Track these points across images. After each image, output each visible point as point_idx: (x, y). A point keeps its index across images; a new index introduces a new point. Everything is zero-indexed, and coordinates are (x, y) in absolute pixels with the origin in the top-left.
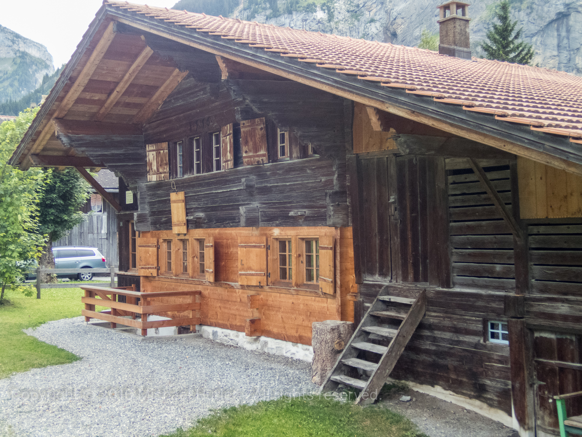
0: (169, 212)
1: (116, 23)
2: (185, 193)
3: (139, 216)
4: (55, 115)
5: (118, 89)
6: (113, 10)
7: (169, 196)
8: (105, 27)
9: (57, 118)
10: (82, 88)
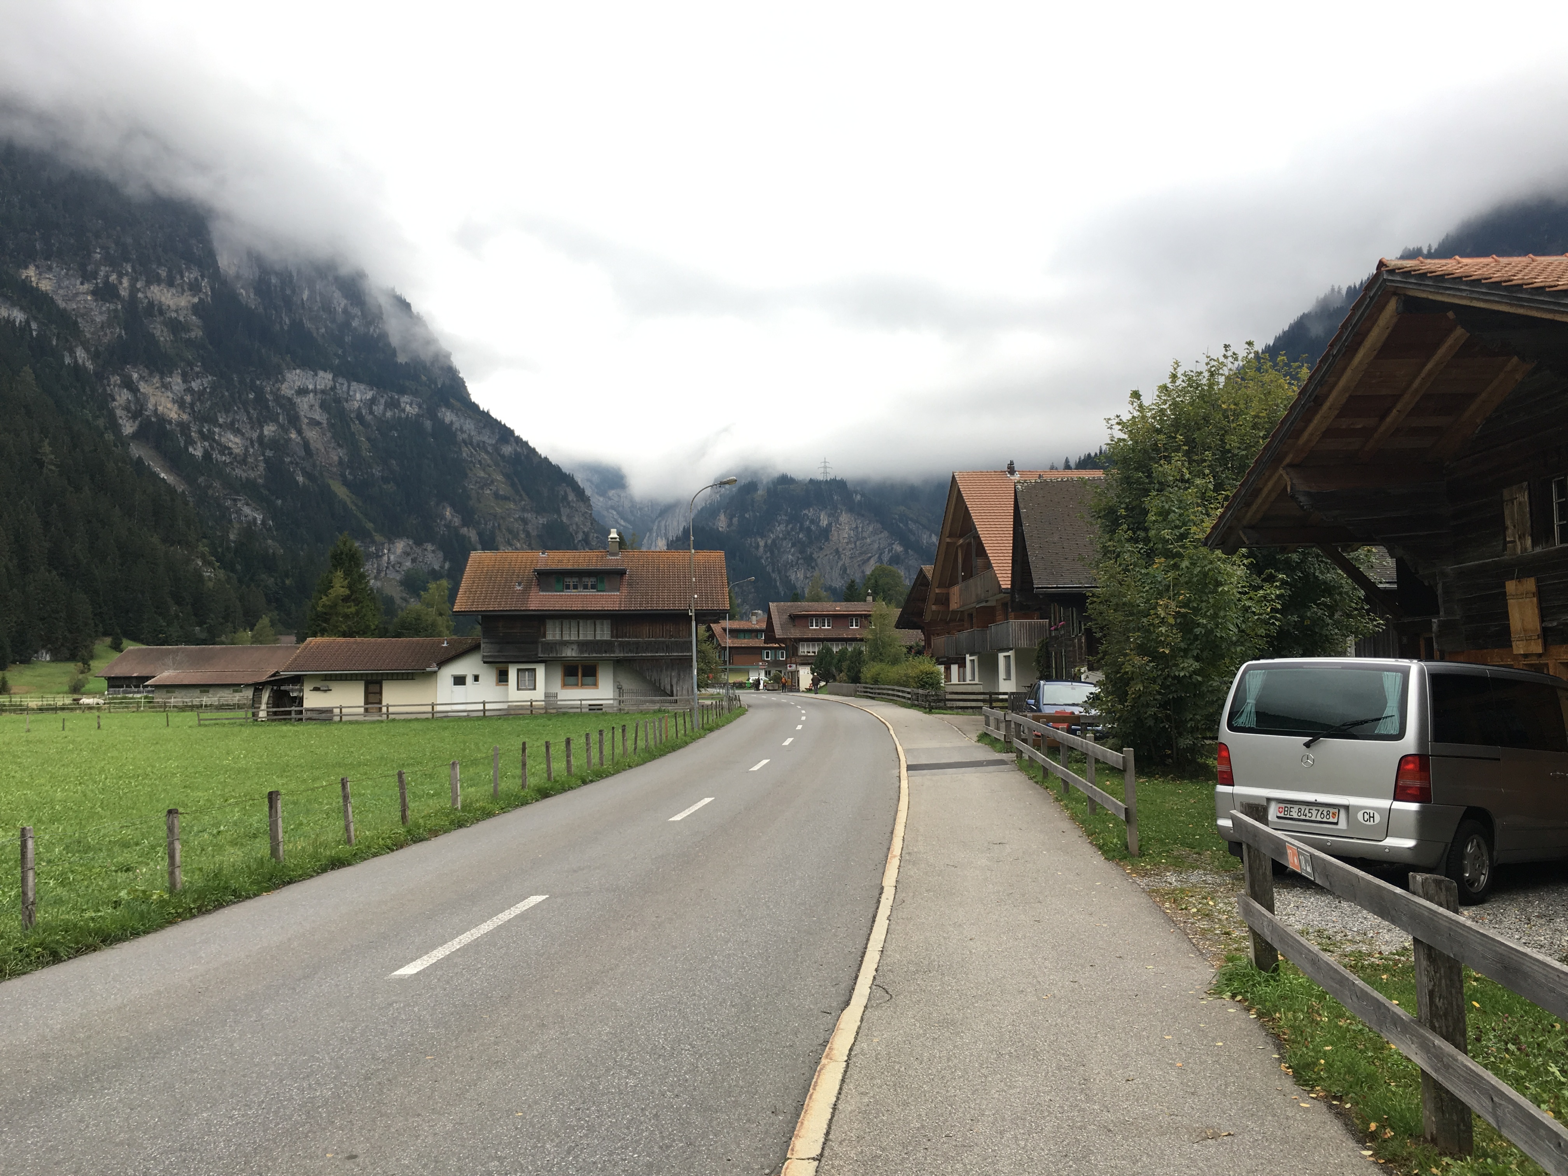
0: (1506, 615)
1: (1403, 298)
2: (1538, 581)
3: (1441, 625)
4: (1287, 460)
5: (1399, 406)
6: (1398, 278)
7: (1504, 587)
8: (1382, 308)
9: (1291, 465)
10: (1336, 412)
